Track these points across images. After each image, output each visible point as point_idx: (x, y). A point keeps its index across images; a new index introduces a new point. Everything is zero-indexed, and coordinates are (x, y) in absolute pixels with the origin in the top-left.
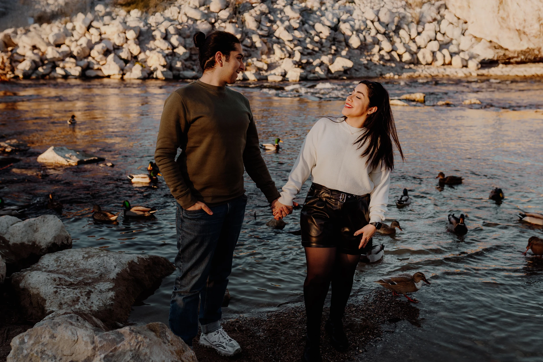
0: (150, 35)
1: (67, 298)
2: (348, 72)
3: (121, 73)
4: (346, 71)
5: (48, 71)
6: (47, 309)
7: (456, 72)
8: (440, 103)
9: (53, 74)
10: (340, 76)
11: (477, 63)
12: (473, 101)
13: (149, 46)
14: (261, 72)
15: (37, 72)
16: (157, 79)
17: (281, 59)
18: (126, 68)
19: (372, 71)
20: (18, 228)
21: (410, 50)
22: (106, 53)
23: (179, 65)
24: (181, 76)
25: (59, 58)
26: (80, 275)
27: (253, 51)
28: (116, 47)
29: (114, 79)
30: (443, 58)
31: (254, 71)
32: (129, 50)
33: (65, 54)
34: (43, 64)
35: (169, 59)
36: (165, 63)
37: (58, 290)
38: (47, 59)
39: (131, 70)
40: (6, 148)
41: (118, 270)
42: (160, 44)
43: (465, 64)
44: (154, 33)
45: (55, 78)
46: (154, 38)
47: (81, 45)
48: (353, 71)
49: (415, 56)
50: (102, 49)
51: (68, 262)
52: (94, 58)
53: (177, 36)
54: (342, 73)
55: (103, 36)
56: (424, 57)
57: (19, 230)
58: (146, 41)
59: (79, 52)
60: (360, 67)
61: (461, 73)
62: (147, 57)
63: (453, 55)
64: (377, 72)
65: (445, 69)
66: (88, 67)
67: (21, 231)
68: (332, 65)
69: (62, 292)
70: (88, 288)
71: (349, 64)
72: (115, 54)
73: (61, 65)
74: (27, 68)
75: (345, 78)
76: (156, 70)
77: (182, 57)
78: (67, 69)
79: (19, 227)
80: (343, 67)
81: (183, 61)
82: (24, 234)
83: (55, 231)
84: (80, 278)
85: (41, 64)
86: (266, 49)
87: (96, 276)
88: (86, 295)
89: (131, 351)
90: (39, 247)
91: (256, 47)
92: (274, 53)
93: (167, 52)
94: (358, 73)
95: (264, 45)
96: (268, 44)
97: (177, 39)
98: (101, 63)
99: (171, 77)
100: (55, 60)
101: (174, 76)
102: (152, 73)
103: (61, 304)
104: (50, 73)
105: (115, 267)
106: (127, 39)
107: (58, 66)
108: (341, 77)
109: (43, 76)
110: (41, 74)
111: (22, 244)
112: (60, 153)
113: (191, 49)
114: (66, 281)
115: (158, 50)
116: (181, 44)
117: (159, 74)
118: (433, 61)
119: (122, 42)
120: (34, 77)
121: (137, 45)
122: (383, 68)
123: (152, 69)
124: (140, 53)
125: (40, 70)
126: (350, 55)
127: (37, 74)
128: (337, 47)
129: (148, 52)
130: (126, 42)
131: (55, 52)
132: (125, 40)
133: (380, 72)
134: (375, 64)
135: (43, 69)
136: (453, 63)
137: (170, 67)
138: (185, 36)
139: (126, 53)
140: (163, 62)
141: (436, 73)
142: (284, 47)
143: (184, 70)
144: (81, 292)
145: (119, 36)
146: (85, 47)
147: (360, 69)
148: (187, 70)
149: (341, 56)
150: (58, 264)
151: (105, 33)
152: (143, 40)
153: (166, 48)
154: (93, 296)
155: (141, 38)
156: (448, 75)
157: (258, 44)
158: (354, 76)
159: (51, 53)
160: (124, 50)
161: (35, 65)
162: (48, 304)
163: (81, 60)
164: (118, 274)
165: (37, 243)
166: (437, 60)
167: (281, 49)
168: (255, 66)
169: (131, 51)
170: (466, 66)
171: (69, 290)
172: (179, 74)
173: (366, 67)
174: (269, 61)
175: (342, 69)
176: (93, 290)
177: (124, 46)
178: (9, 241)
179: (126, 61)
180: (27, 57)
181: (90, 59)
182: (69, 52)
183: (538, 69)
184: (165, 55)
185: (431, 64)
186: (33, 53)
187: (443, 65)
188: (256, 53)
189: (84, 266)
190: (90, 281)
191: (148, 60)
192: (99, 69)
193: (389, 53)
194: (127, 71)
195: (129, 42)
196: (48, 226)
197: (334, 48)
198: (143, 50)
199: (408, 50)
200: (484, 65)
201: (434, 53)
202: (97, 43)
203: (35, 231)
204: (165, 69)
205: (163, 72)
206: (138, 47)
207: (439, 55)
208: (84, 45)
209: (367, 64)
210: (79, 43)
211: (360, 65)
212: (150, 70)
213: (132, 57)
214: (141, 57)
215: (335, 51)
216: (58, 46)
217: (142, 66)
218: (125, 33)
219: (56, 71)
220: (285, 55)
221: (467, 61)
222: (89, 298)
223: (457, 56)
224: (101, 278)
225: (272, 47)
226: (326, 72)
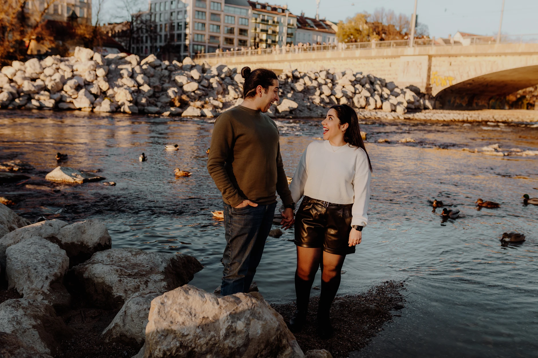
0: (118, 73)
1: (130, 286)
2: (294, 112)
3: (92, 106)
4: (292, 111)
5: (24, 103)
6: (115, 294)
7: (386, 115)
8: (381, 140)
9: (29, 105)
10: (286, 115)
11: (404, 108)
12: (408, 140)
13: (117, 83)
14: (217, 110)
15: (14, 103)
16: (124, 112)
17: (235, 99)
18: (96, 102)
19: (314, 112)
20: (68, 230)
21: (347, 95)
22: (78, 88)
23: (144, 101)
24: (145, 111)
25: (34, 91)
26: (134, 268)
27: (210, 91)
28: (86, 83)
29: (84, 111)
30: (375, 103)
31: (211, 109)
32: (99, 86)
33: (40, 88)
34: (19, 97)
35: (135, 95)
36: (132, 99)
37: (122, 279)
38: (23, 92)
39: (100, 104)
40: (13, 167)
41: (164, 265)
42: (127, 81)
43: (394, 109)
44: (122, 72)
45: (30, 109)
46: (121, 76)
47: (55, 80)
48: (298, 112)
49: (351, 100)
50: (74, 84)
51: (119, 258)
52: (66, 92)
53: (142, 75)
54: (288, 113)
55: (75, 73)
56: (359, 102)
57: (69, 232)
58: (114, 79)
59: (53, 86)
60: (303, 108)
61: (390, 117)
62: (115, 93)
63: (384, 101)
64: (319, 113)
65: (376, 113)
66: (60, 100)
67: (71, 233)
68: (279, 106)
69: (125, 281)
70: (145, 279)
71: (294, 105)
72: (86, 89)
73: (37, 97)
74: (5, 99)
75: (291, 117)
76: (123, 104)
77: (146, 94)
78: (42, 101)
79: (70, 228)
80: (289, 107)
81: (148, 98)
82: (74, 235)
83: (101, 233)
84: (136, 271)
85: (17, 96)
86: (221, 90)
87: (148, 269)
88: (145, 284)
89: (249, 310)
90: (86, 247)
91: (212, 88)
92: (228, 94)
93: (133, 89)
94: (301, 113)
95: (220, 85)
96: (223, 85)
97: (142, 78)
98: (73, 97)
99: (137, 112)
100: (30, 93)
101: (139, 110)
102: (119, 107)
103: (126, 290)
104: (26, 104)
105: (162, 262)
106: (97, 76)
107: (34, 98)
108: (288, 117)
109: (19, 107)
110: (17, 105)
111: (73, 244)
112: (67, 172)
113: (154, 87)
114: (125, 272)
115: (125, 87)
116: (145, 82)
117: (126, 108)
118: (366, 105)
119: (92, 79)
120: (11, 107)
121: (106, 81)
122: (324, 109)
123: (119, 103)
124: (109, 89)
125: (17, 100)
126: (295, 97)
127: (13, 105)
128: (284, 90)
129: (116, 89)
130: (96, 79)
131: (31, 86)
132: (95, 77)
133: (321, 113)
134: (317, 106)
135: (19, 100)
136: (383, 107)
137: (135, 102)
138: (149, 75)
139: (96, 88)
140: (130, 98)
141: (369, 115)
142: (237, 88)
143: (148, 106)
144: (140, 281)
145: (90, 73)
146: (58, 82)
147: (304, 110)
148: (151, 106)
149: (287, 98)
150: (111, 259)
151: (77, 70)
152: (112, 78)
153: (132, 85)
154: (150, 284)
155: (110, 76)
156: (379, 118)
157: (215, 85)
158: (298, 116)
159: (27, 86)
160: (94, 86)
161: (13, 97)
162: (115, 290)
163: (55, 94)
164: (165, 268)
165: (85, 243)
166: (369, 105)
167: (235, 90)
168: (212, 104)
169: (101, 87)
170: (395, 111)
171: (131, 279)
172: (144, 109)
173: (309, 109)
174: (224, 100)
175: (288, 110)
176: (149, 280)
177: (94, 82)
178: (61, 241)
179: (96, 96)
180: (5, 89)
181: (63, 92)
182: (44, 86)
183: (456, 115)
184: (131, 91)
185: (364, 108)
186: (11, 86)
187: (375, 109)
188: (213, 93)
189: (135, 261)
190: (144, 273)
191: (116, 96)
192: (71, 103)
193: (328, 97)
194: (97, 105)
195: (98, 79)
196: (94, 229)
197: (281, 90)
198: (111, 86)
199: (345, 95)
200: (410, 110)
201: (367, 98)
202: (69, 79)
203: (83, 233)
204: (131, 104)
205: (129, 107)
206: (107, 84)
207: (371, 100)
208: (58, 80)
209: (310, 106)
210: (53, 78)
211: (303, 106)
212: (117, 104)
213: (101, 92)
214: (110, 92)
215: (282, 93)
216: (34, 80)
217: (111, 101)
218: (95, 71)
219: (31, 102)
220: (238, 95)
221: (395, 106)
222: (147, 286)
223: (387, 102)
224: (152, 271)
225: (227, 88)
226: (274, 112)
